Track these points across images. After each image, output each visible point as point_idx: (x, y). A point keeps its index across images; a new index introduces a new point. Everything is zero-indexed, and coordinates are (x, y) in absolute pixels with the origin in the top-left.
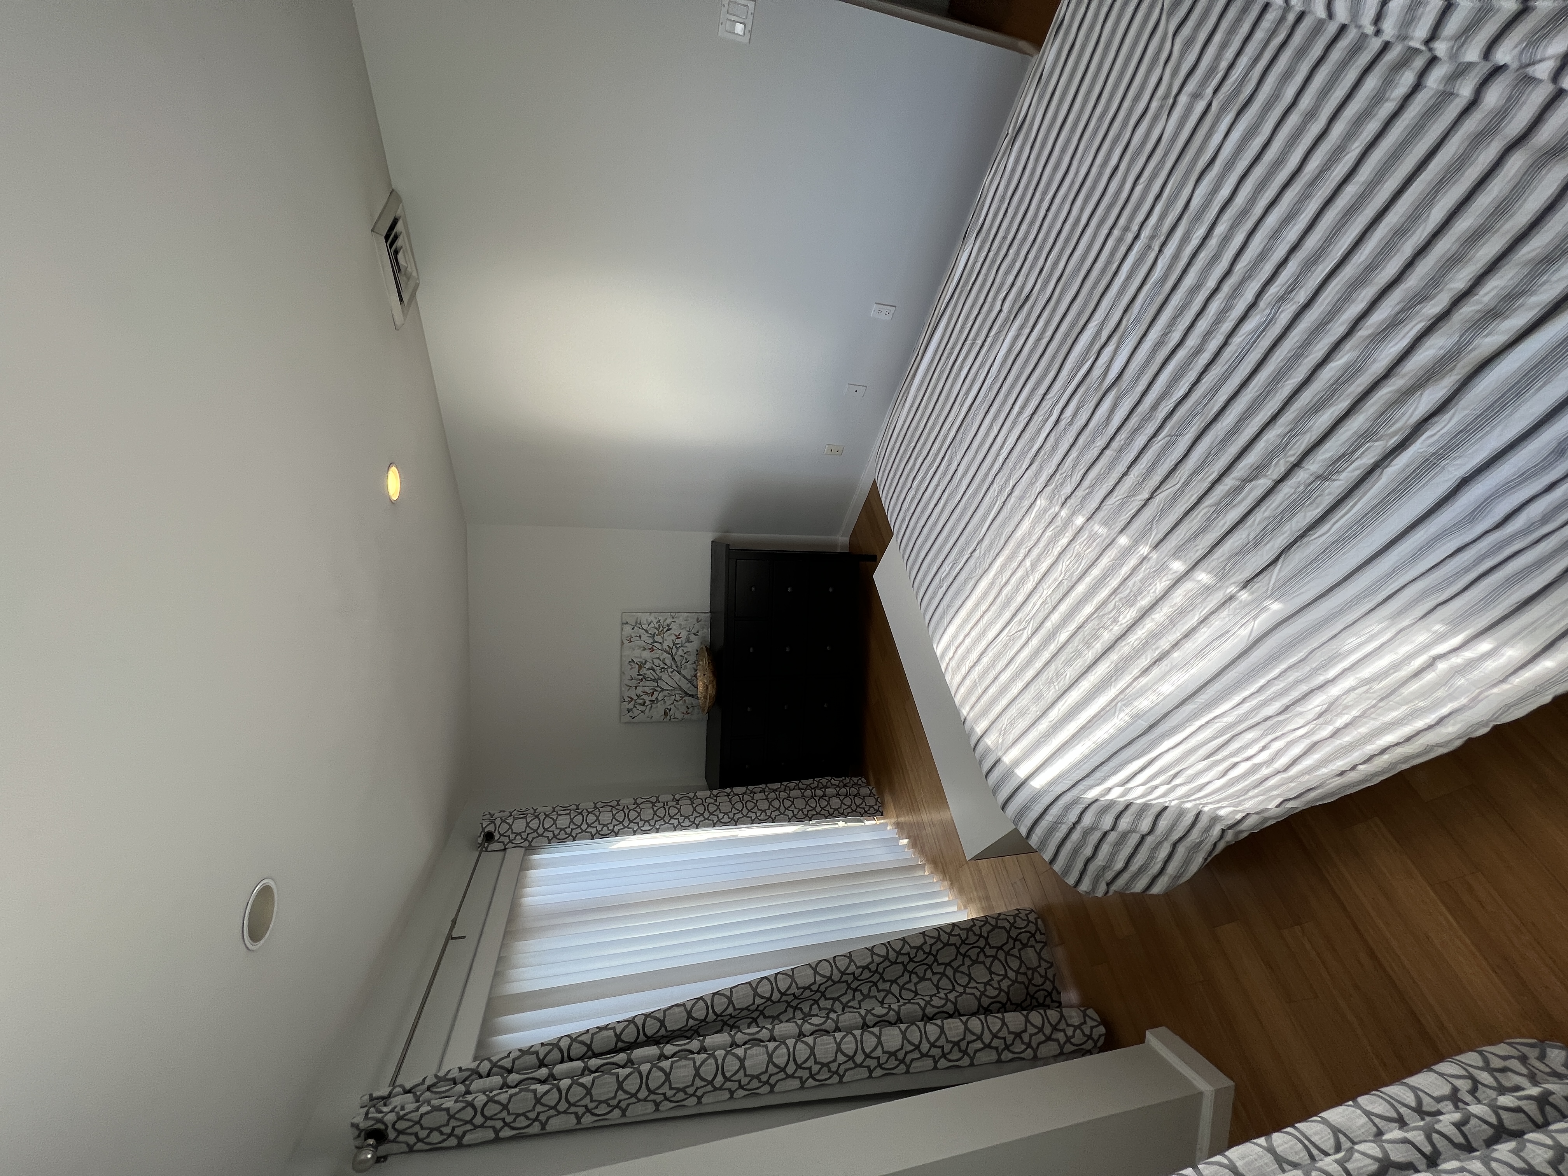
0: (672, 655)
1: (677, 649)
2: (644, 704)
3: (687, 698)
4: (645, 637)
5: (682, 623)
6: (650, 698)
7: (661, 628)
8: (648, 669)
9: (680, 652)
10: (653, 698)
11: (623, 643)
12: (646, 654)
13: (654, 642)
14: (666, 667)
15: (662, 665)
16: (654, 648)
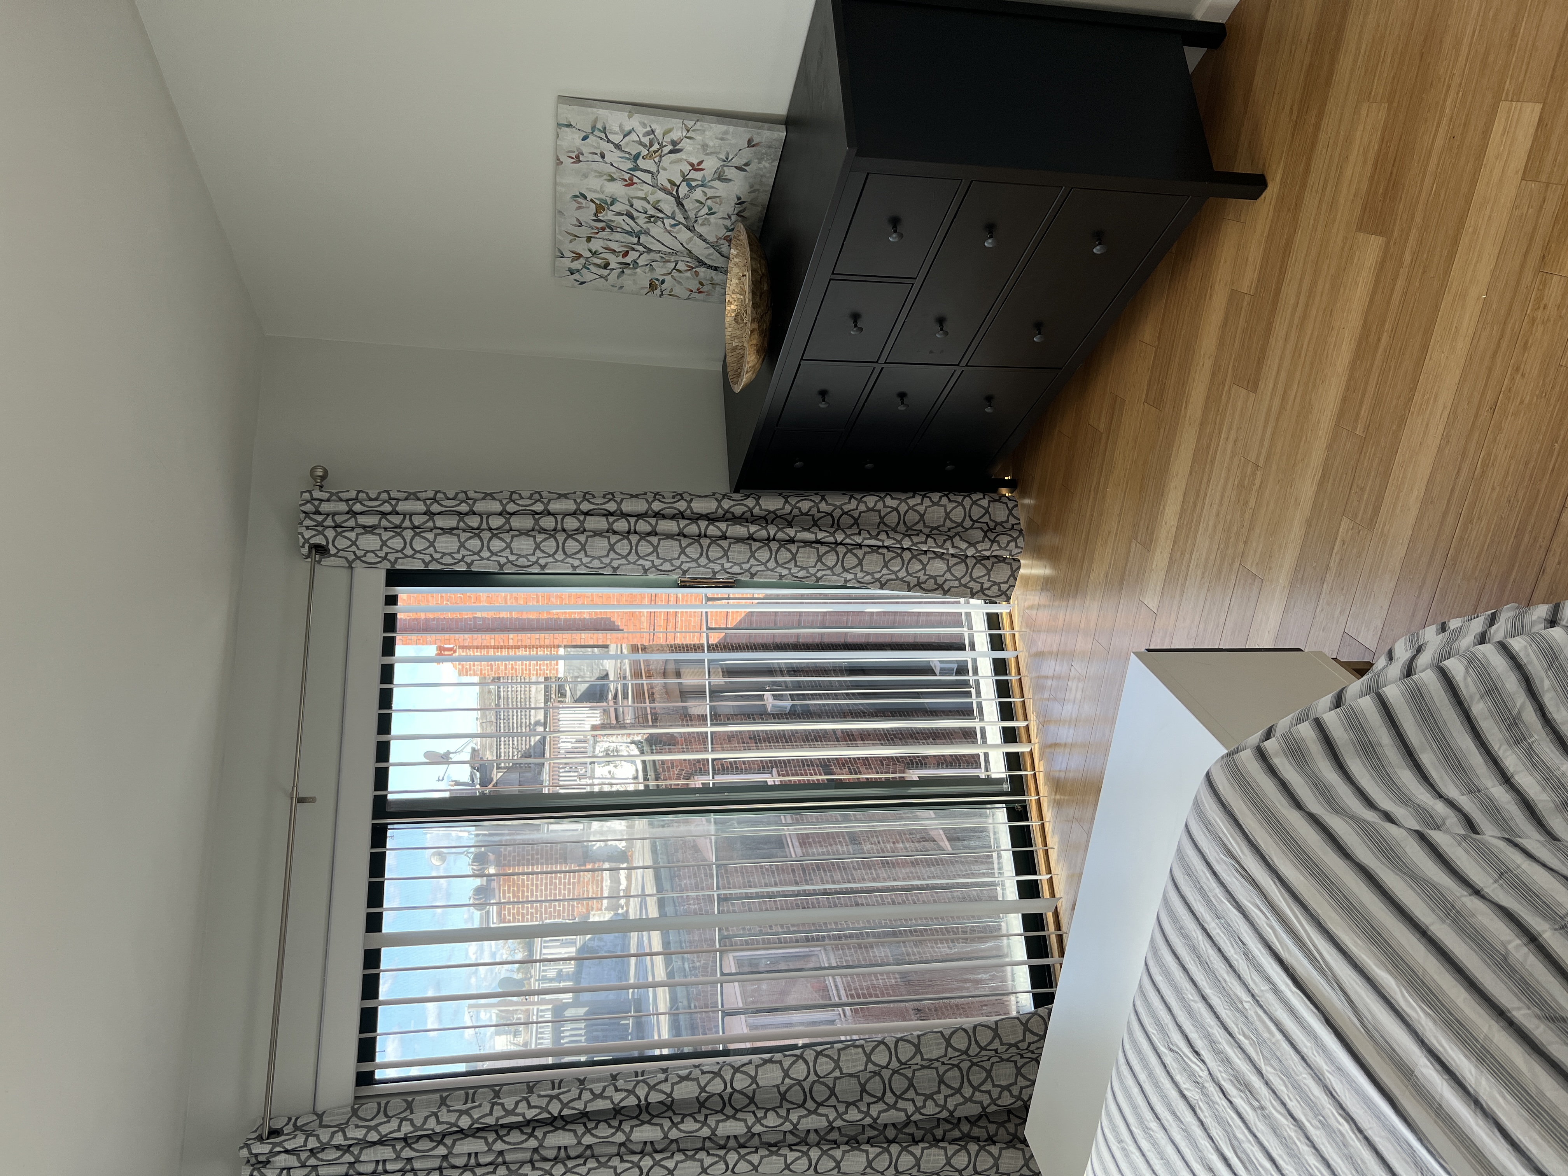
0: (678, 199)
1: (692, 188)
2: (606, 266)
3: (702, 270)
4: (613, 156)
5: (711, 144)
6: (620, 259)
7: (656, 147)
8: (619, 214)
9: (698, 194)
10: (628, 260)
11: (559, 162)
12: (616, 189)
13: (637, 168)
14: (661, 215)
15: (651, 211)
16: (635, 180)
